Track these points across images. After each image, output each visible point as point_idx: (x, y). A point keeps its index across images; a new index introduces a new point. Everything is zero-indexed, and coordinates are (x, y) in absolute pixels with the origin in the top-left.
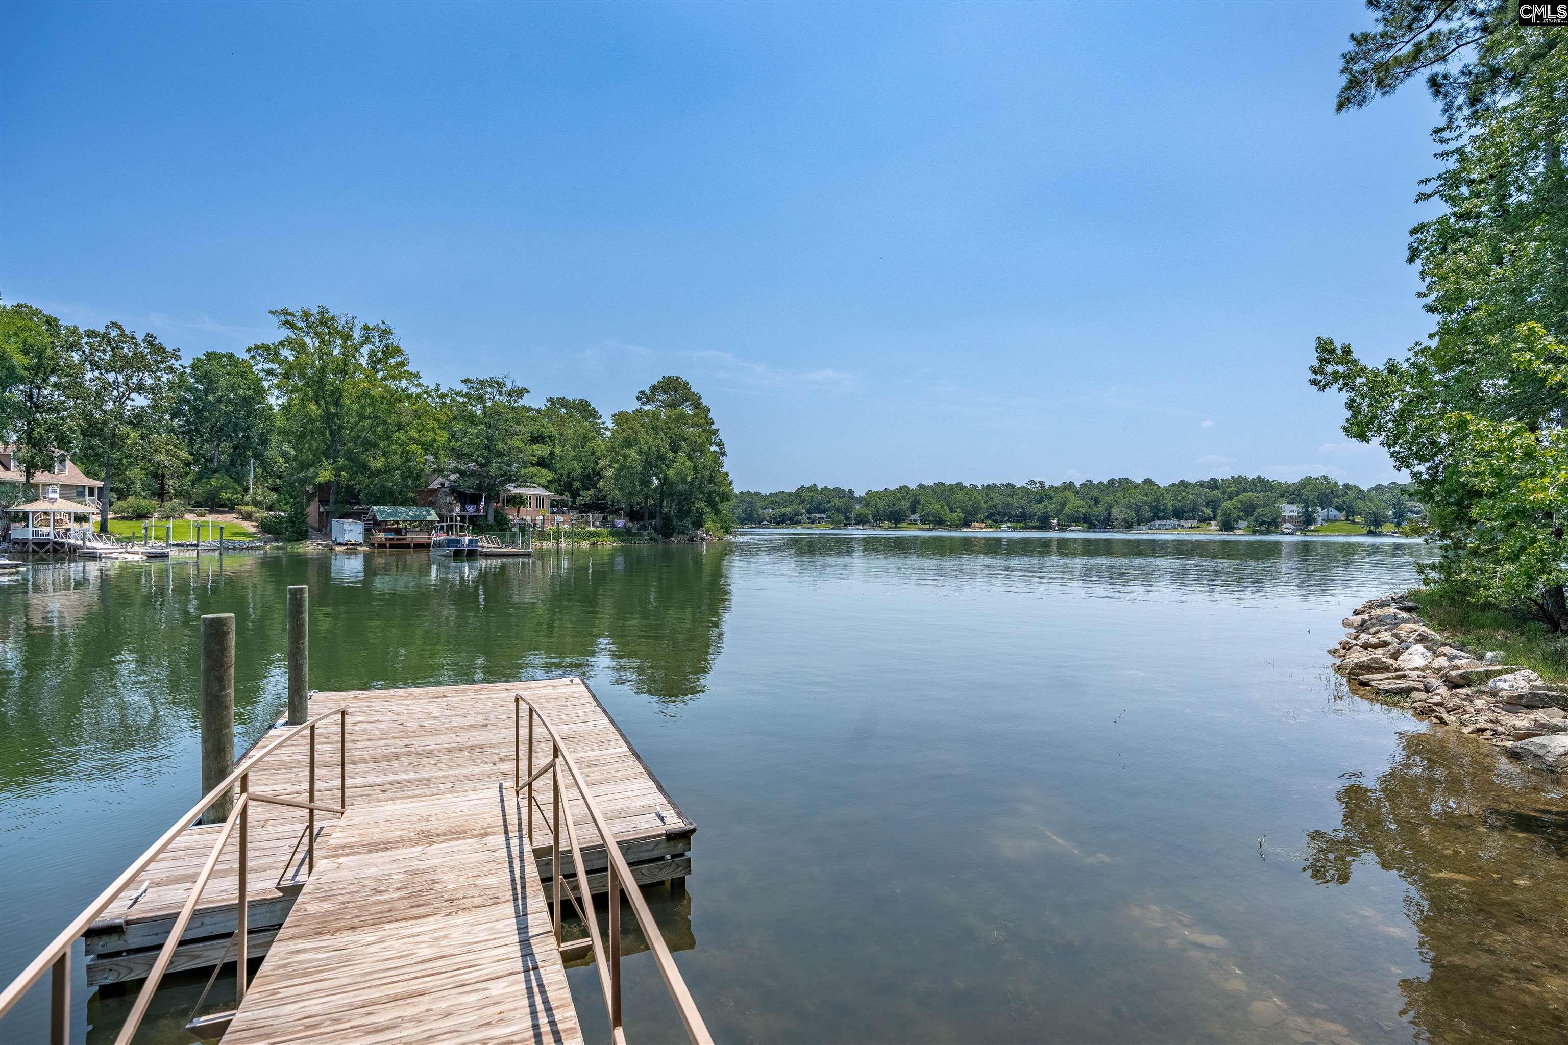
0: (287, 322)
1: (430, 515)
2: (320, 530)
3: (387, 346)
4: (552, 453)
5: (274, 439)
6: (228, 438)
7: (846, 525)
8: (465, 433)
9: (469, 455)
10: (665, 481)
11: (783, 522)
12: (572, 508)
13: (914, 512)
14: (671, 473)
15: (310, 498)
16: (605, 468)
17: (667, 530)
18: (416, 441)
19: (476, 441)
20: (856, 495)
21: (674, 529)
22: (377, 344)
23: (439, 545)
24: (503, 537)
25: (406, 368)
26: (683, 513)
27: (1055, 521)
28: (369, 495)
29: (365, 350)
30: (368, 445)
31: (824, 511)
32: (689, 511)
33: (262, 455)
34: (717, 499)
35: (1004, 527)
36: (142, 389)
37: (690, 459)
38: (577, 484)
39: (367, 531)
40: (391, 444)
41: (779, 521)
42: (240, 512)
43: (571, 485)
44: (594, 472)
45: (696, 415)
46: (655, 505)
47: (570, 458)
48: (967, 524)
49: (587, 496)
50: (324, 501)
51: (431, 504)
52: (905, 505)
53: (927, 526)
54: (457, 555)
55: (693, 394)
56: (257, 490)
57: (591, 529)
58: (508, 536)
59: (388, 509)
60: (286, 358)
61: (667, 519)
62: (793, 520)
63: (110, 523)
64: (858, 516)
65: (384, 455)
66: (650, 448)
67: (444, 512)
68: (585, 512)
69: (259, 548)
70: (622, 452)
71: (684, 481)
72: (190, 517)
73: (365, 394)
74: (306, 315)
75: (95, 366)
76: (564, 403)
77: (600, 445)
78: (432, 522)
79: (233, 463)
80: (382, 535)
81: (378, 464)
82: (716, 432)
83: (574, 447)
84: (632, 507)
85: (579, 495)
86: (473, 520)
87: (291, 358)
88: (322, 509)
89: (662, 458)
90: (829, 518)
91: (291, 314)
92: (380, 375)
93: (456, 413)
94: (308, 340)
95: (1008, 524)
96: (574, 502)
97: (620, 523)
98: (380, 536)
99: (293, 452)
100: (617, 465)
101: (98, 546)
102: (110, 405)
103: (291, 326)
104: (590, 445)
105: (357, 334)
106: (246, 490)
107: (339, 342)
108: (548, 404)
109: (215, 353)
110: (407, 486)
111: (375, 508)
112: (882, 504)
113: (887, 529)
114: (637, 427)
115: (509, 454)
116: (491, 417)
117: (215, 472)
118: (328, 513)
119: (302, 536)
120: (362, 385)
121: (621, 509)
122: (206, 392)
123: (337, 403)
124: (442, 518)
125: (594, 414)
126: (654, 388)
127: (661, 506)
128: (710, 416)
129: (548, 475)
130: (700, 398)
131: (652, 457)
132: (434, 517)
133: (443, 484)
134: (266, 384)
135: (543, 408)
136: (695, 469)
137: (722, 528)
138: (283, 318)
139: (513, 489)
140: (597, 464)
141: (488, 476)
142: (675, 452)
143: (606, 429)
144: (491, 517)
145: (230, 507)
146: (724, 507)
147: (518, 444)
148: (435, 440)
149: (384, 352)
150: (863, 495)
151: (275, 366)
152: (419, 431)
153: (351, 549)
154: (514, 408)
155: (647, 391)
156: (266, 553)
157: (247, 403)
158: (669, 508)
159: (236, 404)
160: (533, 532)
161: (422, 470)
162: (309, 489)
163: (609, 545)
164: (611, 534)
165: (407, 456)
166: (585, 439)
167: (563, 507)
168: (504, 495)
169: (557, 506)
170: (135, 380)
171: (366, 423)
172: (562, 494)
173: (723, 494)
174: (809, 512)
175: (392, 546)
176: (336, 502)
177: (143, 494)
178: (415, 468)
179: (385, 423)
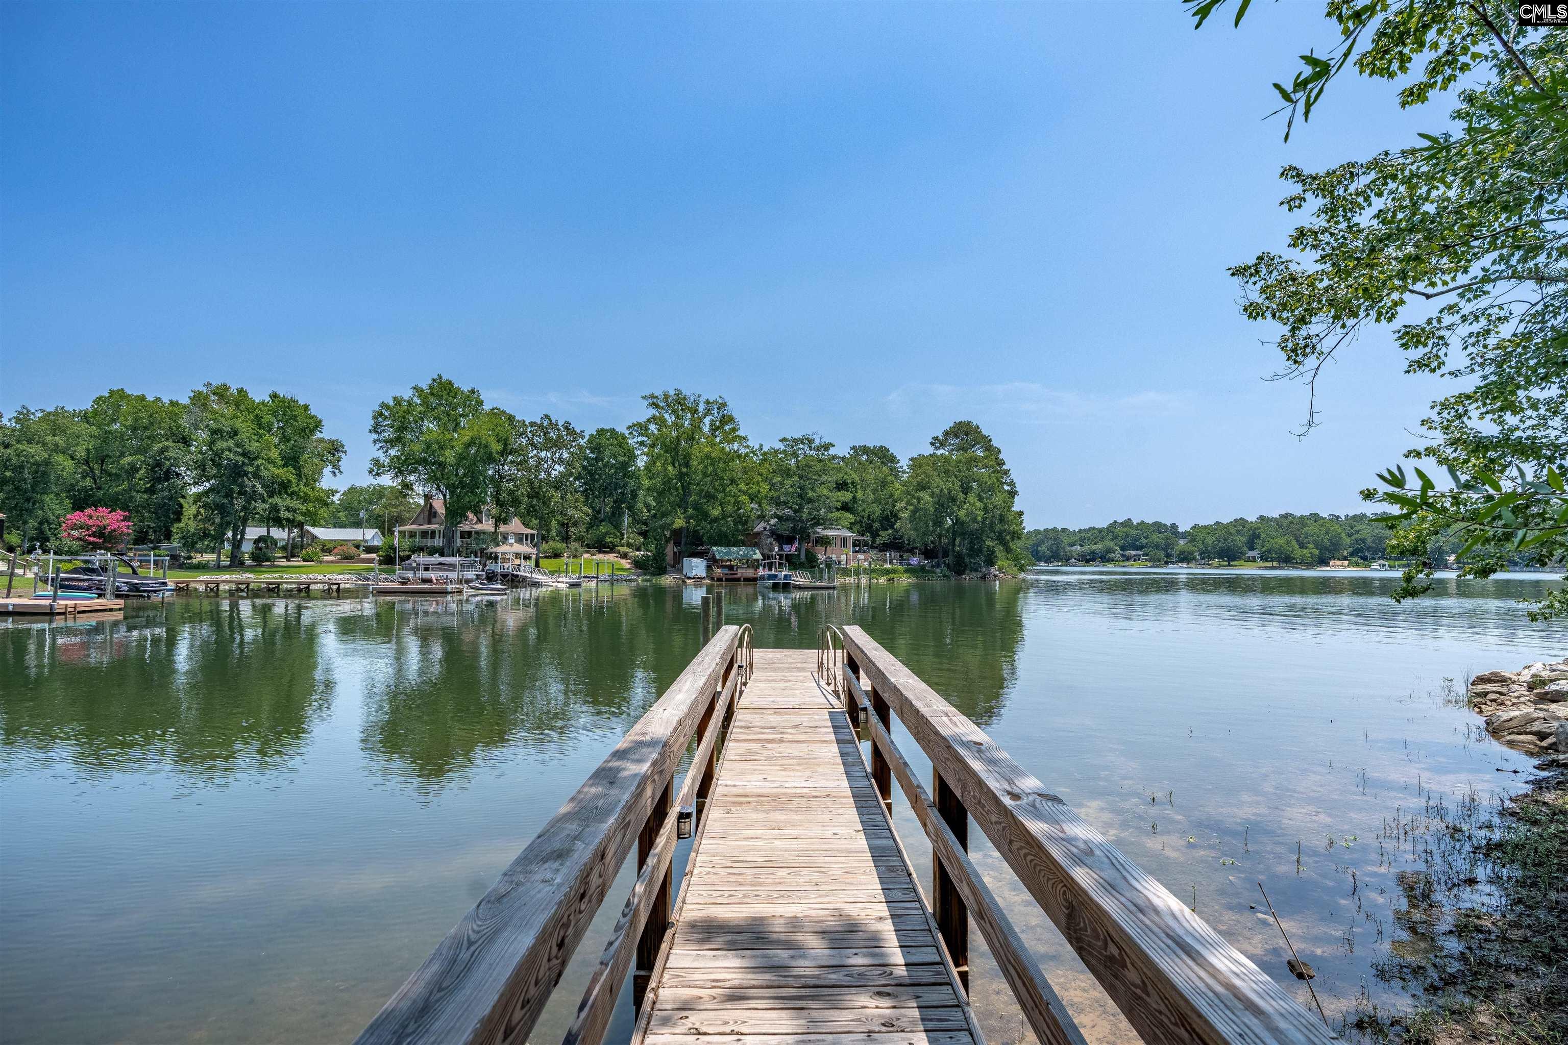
0: (653, 403)
1: (755, 554)
2: (674, 566)
3: (723, 416)
4: (854, 498)
5: (641, 493)
6: (611, 495)
7: (1166, 563)
8: (782, 483)
9: (785, 503)
10: (958, 522)
11: (1093, 560)
12: (872, 547)
13: (1252, 548)
14: (962, 514)
15: (667, 541)
16: (902, 510)
17: (959, 568)
18: (745, 493)
19: (791, 490)
20: (1181, 530)
21: (966, 566)
22: (716, 415)
23: (762, 578)
24: (812, 573)
25: (737, 433)
26: (975, 552)
27: (1452, 558)
28: (710, 537)
29: (707, 420)
30: (710, 497)
31: (1140, 548)
32: (980, 550)
33: (633, 507)
34: (1008, 537)
35: (1375, 565)
36: (562, 462)
37: (981, 499)
38: (876, 525)
39: (709, 568)
40: (726, 496)
41: (1087, 559)
42: (619, 552)
43: (871, 526)
44: (892, 513)
45: (986, 457)
46: (949, 544)
47: (870, 501)
48: (1324, 562)
49: (885, 536)
50: (677, 544)
51: (756, 545)
52: (1241, 540)
53: (1270, 564)
54: (775, 587)
55: (984, 437)
56: (630, 534)
57: (888, 566)
58: (817, 572)
59: (724, 549)
60: (652, 431)
61: (959, 557)
62: (1104, 558)
63: (541, 561)
64: (1182, 553)
65: (721, 505)
66: (941, 491)
67: (766, 551)
68: (884, 551)
69: (633, 580)
70: (916, 495)
71: (975, 520)
72: (586, 556)
73: (708, 456)
74: (666, 396)
75: (534, 446)
76: (865, 450)
77: (897, 488)
78: (757, 560)
79: (613, 514)
80: (719, 570)
81: (716, 512)
82: (1006, 472)
83: (875, 491)
84: (926, 545)
85: (879, 535)
86: (789, 558)
87: (656, 431)
88: (676, 550)
89: (954, 500)
90: (1147, 555)
91: (656, 397)
92: (718, 440)
93: (775, 467)
94: (667, 416)
95: (1382, 562)
96: (874, 541)
97: (915, 561)
98: (718, 572)
99: (654, 504)
100: (911, 507)
101: (538, 577)
102: (543, 475)
103: (656, 406)
104: (889, 488)
105: (701, 408)
106: (622, 535)
107: (689, 416)
108: (852, 452)
109: (603, 430)
110: (737, 530)
111: (714, 548)
112: (1210, 540)
113: (1218, 567)
114: (930, 471)
115: (818, 500)
116: (803, 469)
117: (602, 521)
118: (680, 553)
119: (662, 571)
120: (706, 449)
121: (916, 548)
122: (597, 459)
123: (687, 465)
124: (765, 556)
125: (893, 459)
126: (946, 434)
127: (954, 545)
128: (1001, 457)
129: (851, 518)
130: (990, 441)
131: (944, 500)
132: (758, 556)
133: (765, 528)
134: (638, 452)
135: (847, 456)
136: (985, 509)
137: (1015, 566)
138: (650, 401)
139: (821, 531)
140: (894, 506)
141: (801, 521)
142: (966, 494)
143: (904, 472)
144: (803, 556)
145: (611, 549)
146: (1015, 545)
147: (825, 492)
148: (759, 492)
149: (721, 421)
150: (1188, 529)
151: (645, 439)
152: (747, 484)
153: (698, 581)
154: (821, 460)
155: (940, 436)
156: (638, 584)
157: (624, 466)
158: (961, 546)
159: (617, 468)
160: (838, 569)
161: (749, 517)
162: (667, 533)
163: (905, 580)
164: (906, 571)
165: (738, 505)
166: (884, 483)
167: (864, 546)
168: (813, 537)
169: (859, 545)
170: (557, 455)
171: (708, 479)
172: (863, 535)
173: (1014, 533)
174: (1123, 548)
175: (727, 580)
176: (686, 544)
177: (557, 539)
178: (744, 515)
179: (722, 478)
